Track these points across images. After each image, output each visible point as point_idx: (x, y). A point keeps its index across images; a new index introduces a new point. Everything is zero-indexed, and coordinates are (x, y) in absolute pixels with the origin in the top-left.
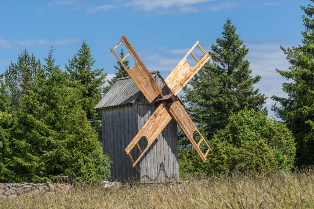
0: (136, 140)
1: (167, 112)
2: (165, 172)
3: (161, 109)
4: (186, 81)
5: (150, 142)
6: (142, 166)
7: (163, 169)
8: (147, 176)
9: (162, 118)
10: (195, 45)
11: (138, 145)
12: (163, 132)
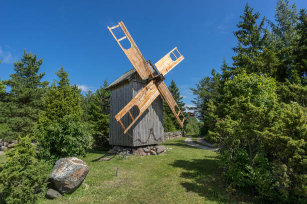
0: (127, 108)
1: (156, 88)
2: (154, 136)
3: (151, 84)
4: (170, 68)
5: (142, 110)
6: (135, 131)
7: (153, 133)
8: (139, 140)
9: (152, 92)
10: (175, 49)
11: (129, 112)
12: (152, 104)
